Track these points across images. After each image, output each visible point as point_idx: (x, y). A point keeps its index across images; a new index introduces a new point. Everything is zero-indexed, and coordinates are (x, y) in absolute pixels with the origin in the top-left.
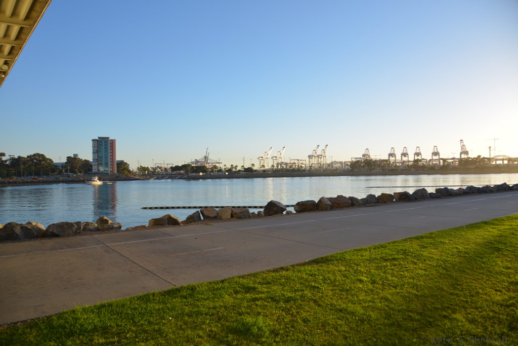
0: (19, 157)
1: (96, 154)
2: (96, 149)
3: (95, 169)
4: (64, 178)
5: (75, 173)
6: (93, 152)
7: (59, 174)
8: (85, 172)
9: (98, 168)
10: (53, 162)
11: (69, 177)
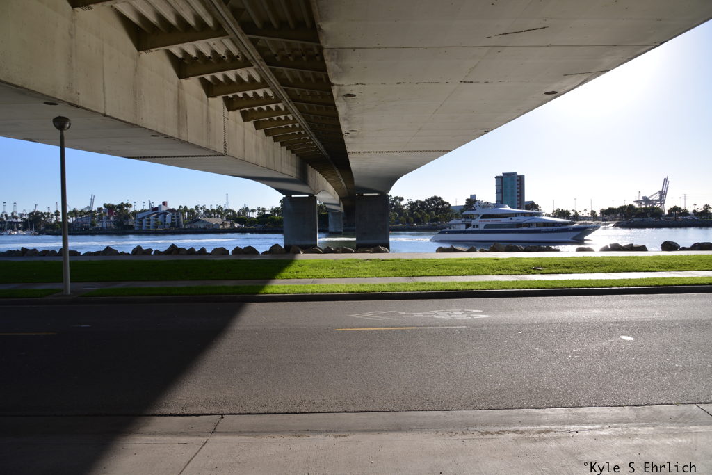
0: (417, 201)
1: (501, 194)
2: (500, 188)
6: (497, 193)
10: (450, 205)
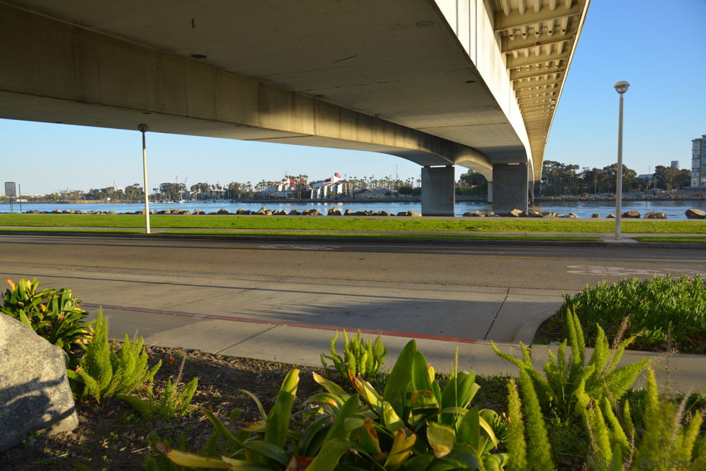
0: (595, 170)
1: (698, 160)
2: (699, 153)
3: (694, 182)
4: (647, 195)
5: (665, 188)
6: (694, 159)
7: (641, 191)
8: (681, 188)
9: (700, 180)
10: (636, 174)
11: (655, 194)
